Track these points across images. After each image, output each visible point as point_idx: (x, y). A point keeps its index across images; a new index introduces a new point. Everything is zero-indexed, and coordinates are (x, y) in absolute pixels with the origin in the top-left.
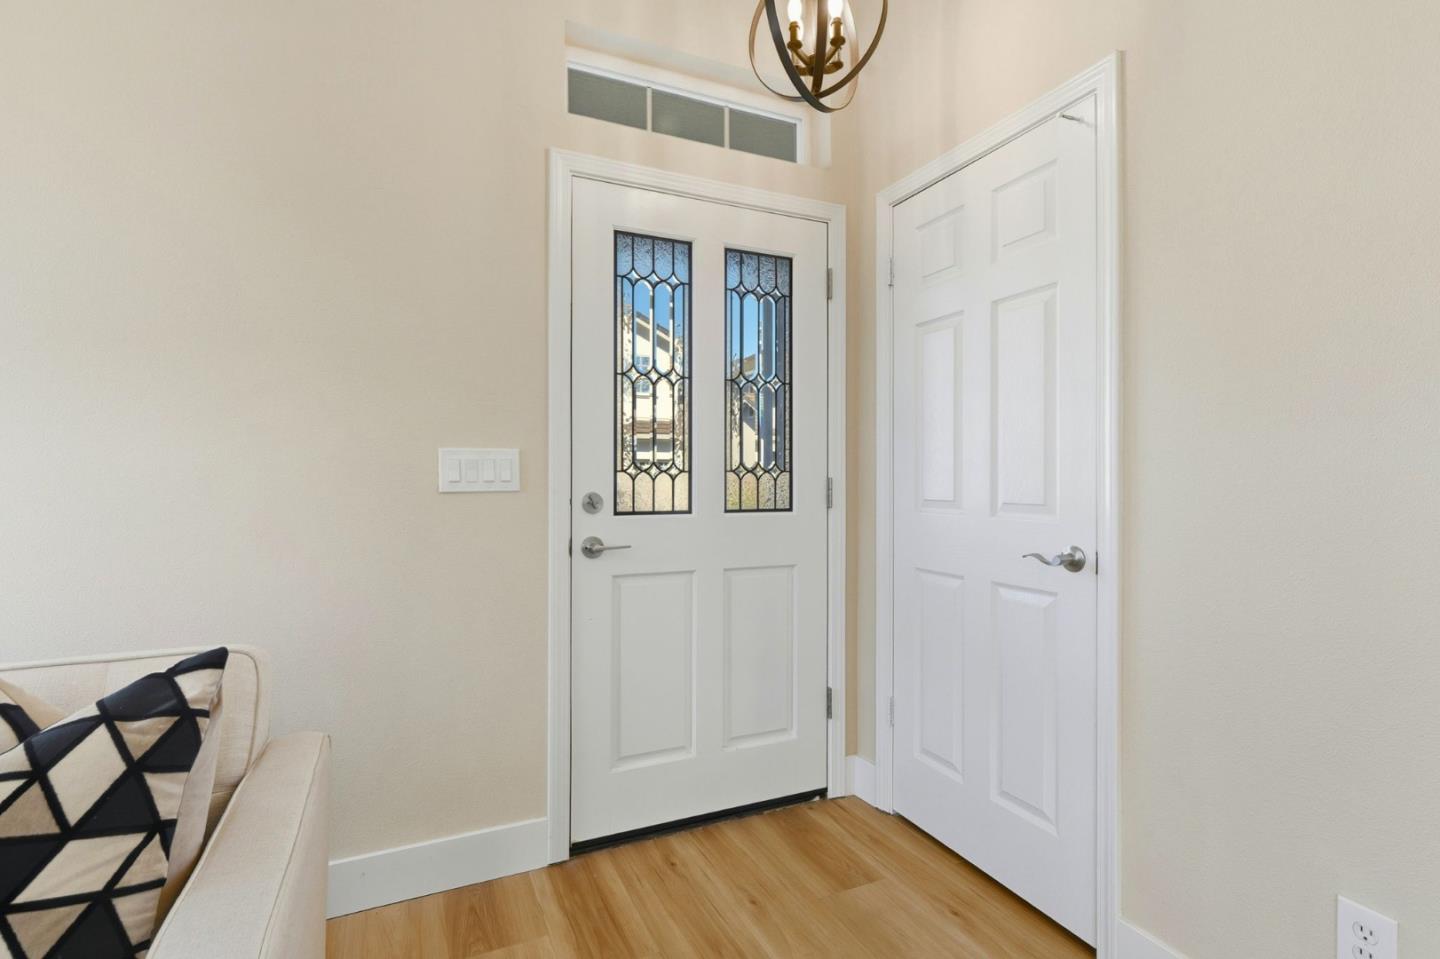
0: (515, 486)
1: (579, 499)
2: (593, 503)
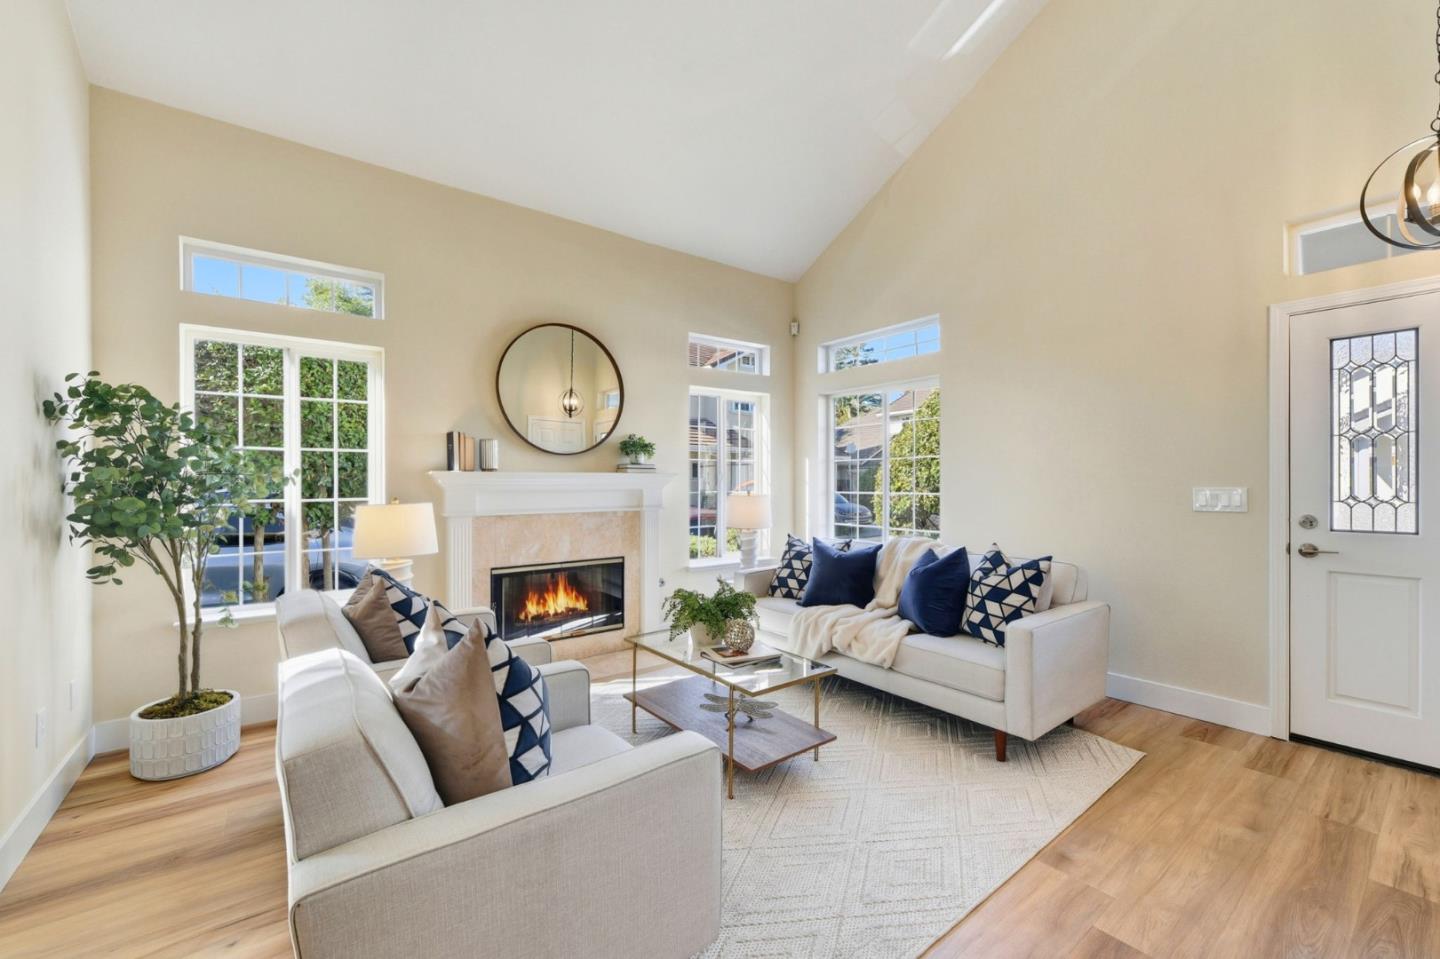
0: (1245, 509)
1: (1297, 517)
2: (1309, 522)
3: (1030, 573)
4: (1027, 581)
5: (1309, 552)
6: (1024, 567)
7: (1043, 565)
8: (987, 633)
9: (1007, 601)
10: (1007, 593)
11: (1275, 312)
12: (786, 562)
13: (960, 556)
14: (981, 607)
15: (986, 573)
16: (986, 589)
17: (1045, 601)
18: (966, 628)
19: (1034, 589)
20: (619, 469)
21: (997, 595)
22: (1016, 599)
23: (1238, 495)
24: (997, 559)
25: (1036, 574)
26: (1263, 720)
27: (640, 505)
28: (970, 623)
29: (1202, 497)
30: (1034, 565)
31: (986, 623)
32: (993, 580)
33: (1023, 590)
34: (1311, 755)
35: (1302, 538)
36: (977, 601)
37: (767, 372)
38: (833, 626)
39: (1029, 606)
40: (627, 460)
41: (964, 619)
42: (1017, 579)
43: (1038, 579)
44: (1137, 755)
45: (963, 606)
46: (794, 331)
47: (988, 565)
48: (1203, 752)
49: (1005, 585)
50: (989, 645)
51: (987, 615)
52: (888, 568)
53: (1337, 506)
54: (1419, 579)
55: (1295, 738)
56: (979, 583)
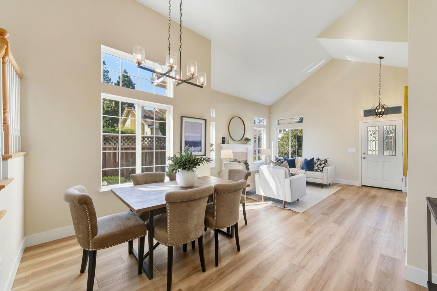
0: (355, 152)
1: (363, 153)
2: (364, 154)
3: (325, 161)
4: (325, 162)
5: (364, 158)
6: (324, 160)
7: (327, 160)
8: (318, 170)
9: (322, 165)
10: (322, 164)
11: (360, 122)
12: (277, 161)
13: (313, 159)
14: (317, 166)
15: (318, 161)
16: (318, 164)
17: (327, 165)
18: (315, 170)
19: (326, 163)
20: (244, 144)
21: (320, 164)
22: (323, 165)
23: (354, 150)
24: (319, 159)
25: (326, 161)
26: (358, 183)
27: (248, 151)
28: (315, 169)
29: (349, 150)
30: (326, 160)
31: (318, 169)
32: (319, 162)
33: (324, 163)
34: (364, 188)
35: (363, 156)
36: (316, 166)
37: (265, 124)
38: (292, 171)
39: (325, 166)
40: (246, 142)
41: (314, 169)
42: (323, 162)
43: (326, 162)
44: (341, 188)
45: (314, 167)
46: (270, 116)
47: (317, 160)
48: (349, 188)
49: (321, 163)
50: (319, 172)
51: (319, 168)
52: (297, 162)
53: (368, 151)
54: (378, 161)
55: (363, 186)
56: (317, 163)
